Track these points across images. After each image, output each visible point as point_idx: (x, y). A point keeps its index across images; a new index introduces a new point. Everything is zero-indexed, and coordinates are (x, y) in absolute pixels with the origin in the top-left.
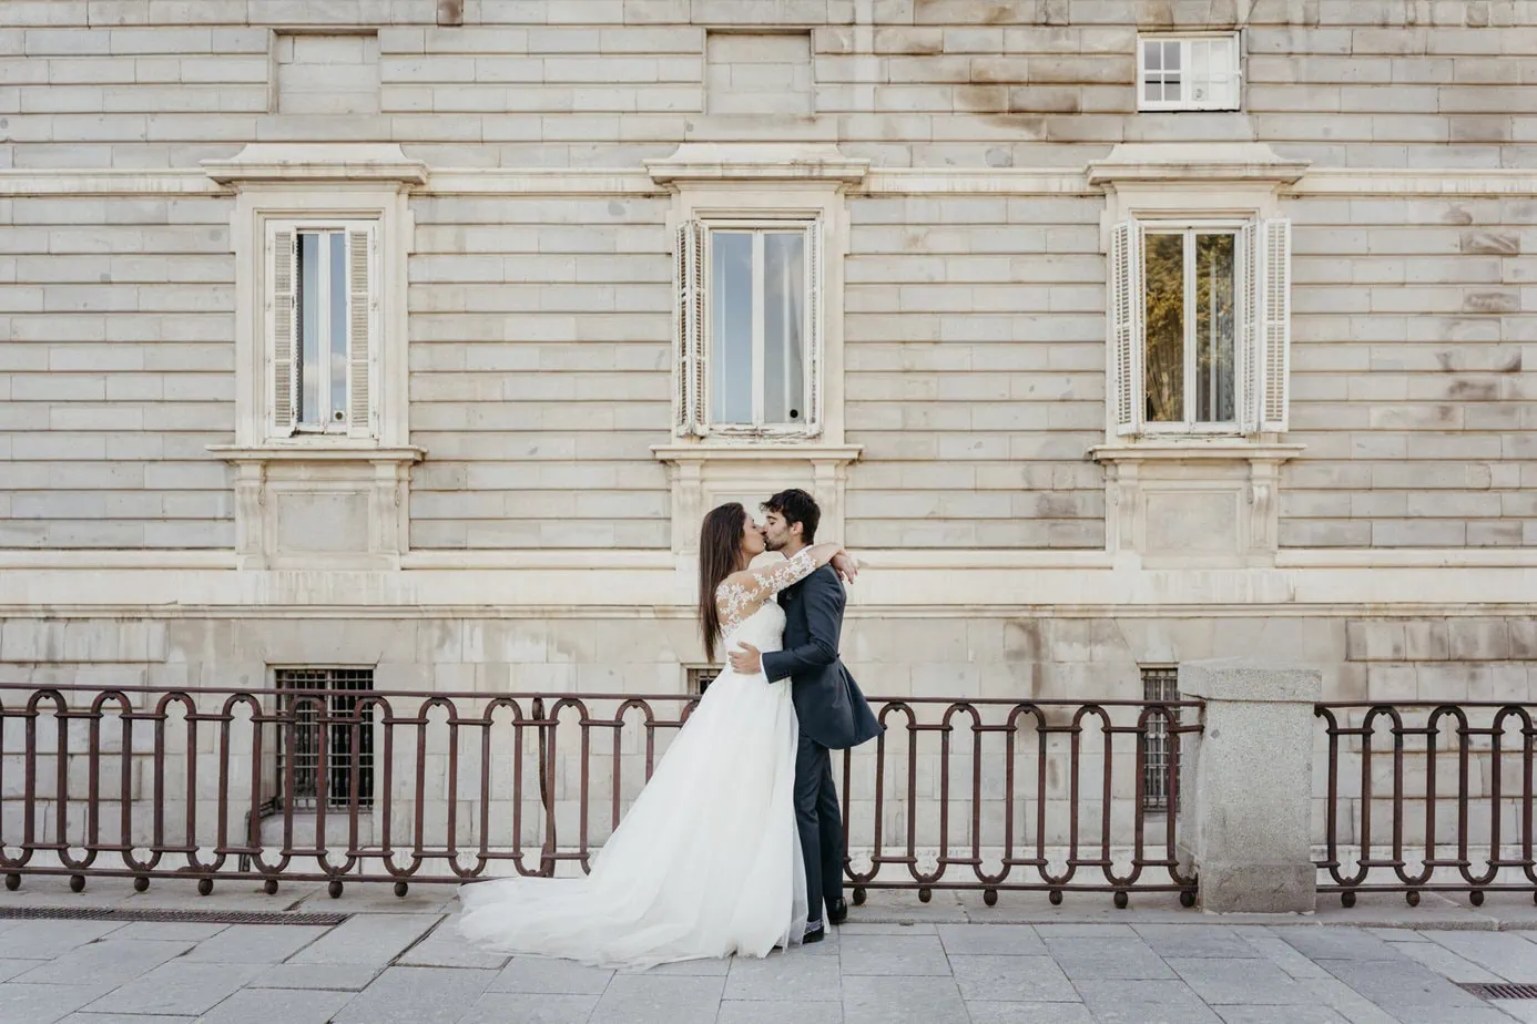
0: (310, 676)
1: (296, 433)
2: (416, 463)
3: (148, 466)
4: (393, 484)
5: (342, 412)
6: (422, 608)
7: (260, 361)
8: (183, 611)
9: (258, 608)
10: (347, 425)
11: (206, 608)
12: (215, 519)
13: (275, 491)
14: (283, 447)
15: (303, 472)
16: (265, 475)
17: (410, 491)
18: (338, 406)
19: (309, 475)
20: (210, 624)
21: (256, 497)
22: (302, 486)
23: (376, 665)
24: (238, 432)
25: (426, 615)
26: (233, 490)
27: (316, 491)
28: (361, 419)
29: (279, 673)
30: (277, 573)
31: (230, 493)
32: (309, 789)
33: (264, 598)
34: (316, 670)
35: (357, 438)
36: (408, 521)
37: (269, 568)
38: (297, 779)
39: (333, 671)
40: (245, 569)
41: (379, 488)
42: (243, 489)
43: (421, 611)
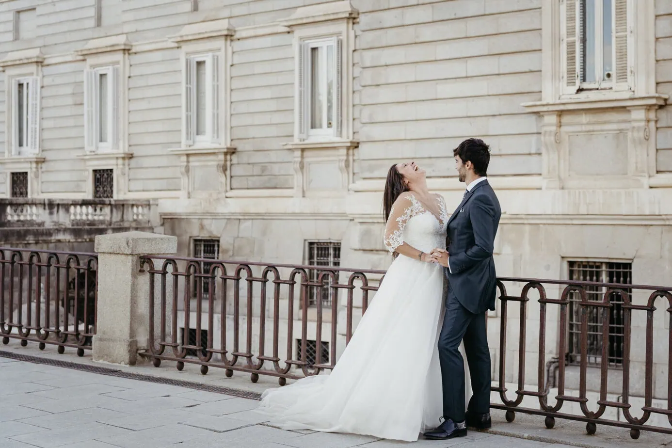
0: (591, 267)
1: (580, 90)
2: (661, 107)
3: (491, 120)
4: (643, 124)
5: (610, 72)
6: (664, 217)
7: (556, 40)
8: (511, 219)
9: (555, 217)
10: (613, 83)
11: (524, 217)
12: (530, 154)
13: (567, 133)
14: (570, 101)
15: (584, 118)
16: (560, 122)
17: (657, 128)
18: (608, 68)
19: (588, 120)
20: (527, 228)
21: (552, 138)
22: (584, 128)
23: (632, 260)
24: (543, 93)
25: (667, 223)
26: (540, 133)
27: (593, 131)
28: (622, 76)
29: (571, 264)
30: (566, 191)
31: (539, 135)
32: (597, 350)
33: (559, 209)
34: (595, 262)
35: (619, 91)
36: (655, 151)
37: (563, 188)
38: (589, 341)
39: (607, 263)
40: (547, 188)
41: (634, 127)
42: (546, 132)
43: (663, 220)
